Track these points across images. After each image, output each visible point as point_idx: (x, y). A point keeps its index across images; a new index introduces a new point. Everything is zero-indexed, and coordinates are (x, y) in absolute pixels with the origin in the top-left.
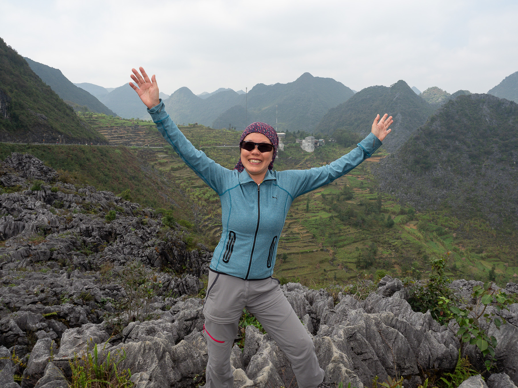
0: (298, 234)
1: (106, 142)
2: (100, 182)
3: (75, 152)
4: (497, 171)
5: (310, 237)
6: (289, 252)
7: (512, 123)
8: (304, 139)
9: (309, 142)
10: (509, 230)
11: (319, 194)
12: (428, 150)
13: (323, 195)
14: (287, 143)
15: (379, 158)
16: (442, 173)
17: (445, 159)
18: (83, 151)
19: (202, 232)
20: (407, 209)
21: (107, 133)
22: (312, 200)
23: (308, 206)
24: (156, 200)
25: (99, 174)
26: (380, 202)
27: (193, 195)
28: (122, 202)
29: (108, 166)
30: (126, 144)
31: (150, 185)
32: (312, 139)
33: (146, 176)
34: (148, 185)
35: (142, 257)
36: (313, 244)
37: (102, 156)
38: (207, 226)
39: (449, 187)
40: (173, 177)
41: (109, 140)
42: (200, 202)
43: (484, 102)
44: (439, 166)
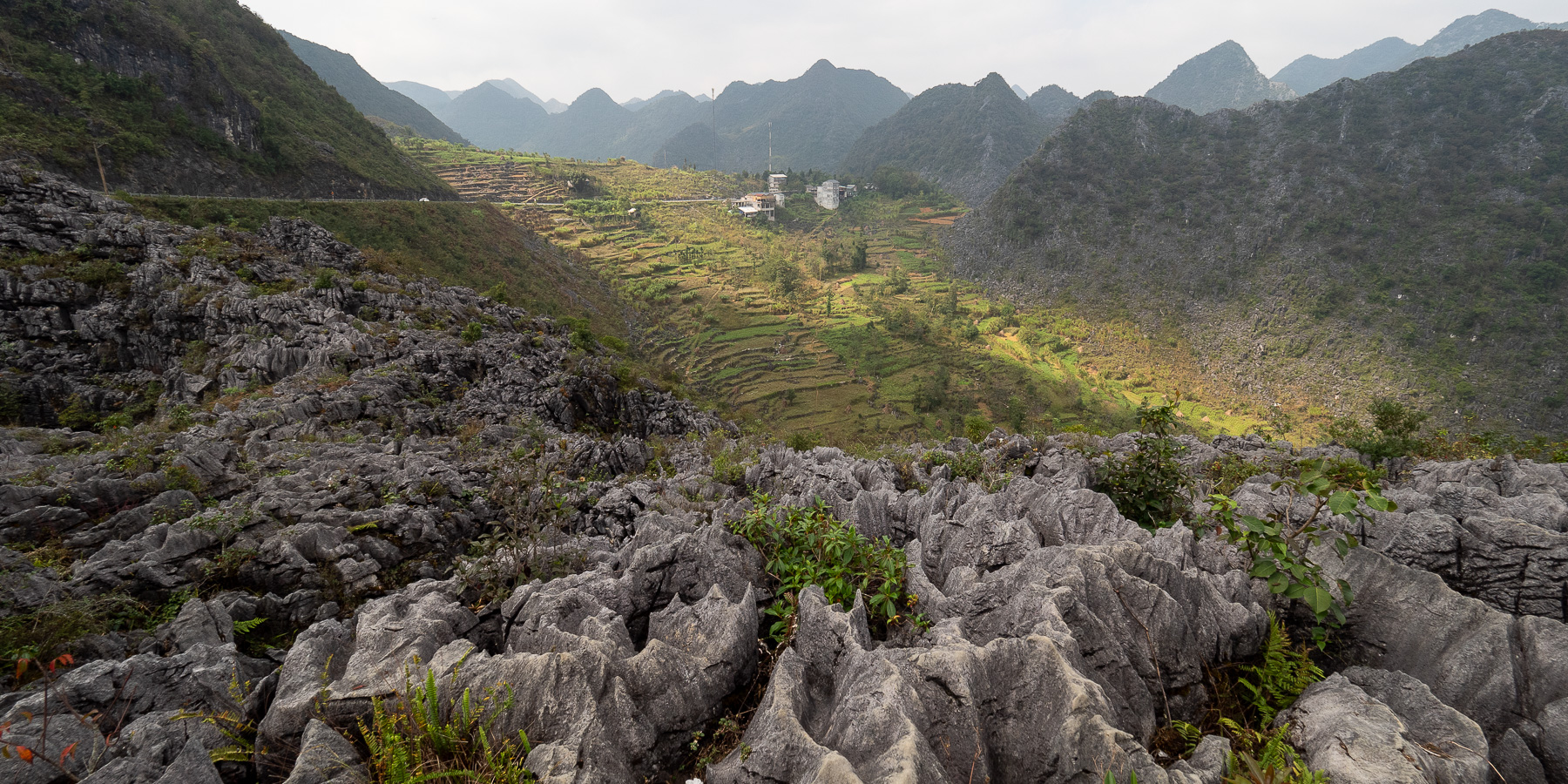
0: (813, 354)
1: (453, 195)
2: (447, 271)
3: (396, 215)
4: (1156, 237)
5: (834, 361)
6: (797, 386)
7: (1186, 150)
8: (820, 185)
9: (829, 190)
10: (1171, 339)
11: (849, 285)
12: (1039, 200)
13: (855, 286)
14: (791, 193)
15: (953, 218)
16: (1061, 243)
17: (1067, 216)
18: (411, 213)
19: (644, 356)
20: (1000, 307)
21: (454, 179)
22: (837, 296)
23: (829, 307)
24: (555, 301)
25: (445, 255)
26: (955, 296)
27: (625, 290)
28: (492, 307)
29: (460, 240)
30: (491, 197)
31: (544, 274)
32: (834, 185)
33: (534, 258)
34: (540, 275)
35: (536, 406)
36: (840, 372)
37: (447, 221)
38: (652, 345)
39: (1074, 266)
40: (585, 258)
41: (460, 191)
42: (637, 303)
43: (1140, 113)
44: (1057, 229)
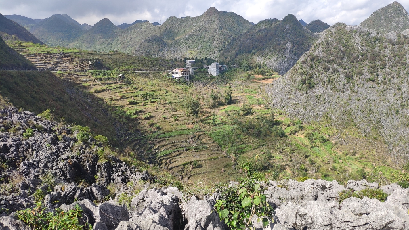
0: (206, 144)
1: (34, 68)
5: (217, 146)
6: (199, 159)
9: (214, 67)
11: (223, 111)
13: (226, 111)
14: (196, 68)
15: (272, 80)
16: (323, 91)
17: (325, 79)
20: (296, 121)
22: (218, 116)
23: (214, 121)
26: (273, 116)
27: (115, 113)
28: (42, 121)
32: (217, 65)
36: (219, 152)
38: (128, 140)
39: (329, 102)
40: (97, 98)
41: (37, 66)
42: (121, 120)
43: (357, 33)
44: (321, 85)
